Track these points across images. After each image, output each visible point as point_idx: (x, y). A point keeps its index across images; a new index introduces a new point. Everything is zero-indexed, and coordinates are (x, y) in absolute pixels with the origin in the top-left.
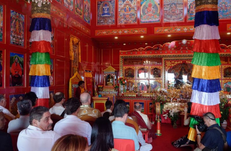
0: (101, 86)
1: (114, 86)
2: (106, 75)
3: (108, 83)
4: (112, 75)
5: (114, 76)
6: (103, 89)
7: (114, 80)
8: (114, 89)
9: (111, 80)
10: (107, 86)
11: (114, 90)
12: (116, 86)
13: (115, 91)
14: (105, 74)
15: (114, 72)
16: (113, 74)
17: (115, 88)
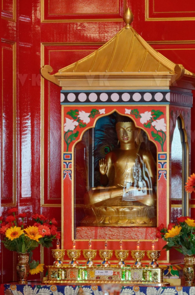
0: (36, 233)
1: (161, 232)
2: (84, 117)
3: (99, 199)
4: (145, 117)
5: (161, 125)
6: (50, 260)
7: (165, 169)
8: (161, 256)
9: (129, 166)
10: (87, 234)
11: (165, 272)
12: (186, 232)
13: (175, 280)
14: (73, 114)
15: (165, 84)
16: (157, 114)
17: (176, 256)
